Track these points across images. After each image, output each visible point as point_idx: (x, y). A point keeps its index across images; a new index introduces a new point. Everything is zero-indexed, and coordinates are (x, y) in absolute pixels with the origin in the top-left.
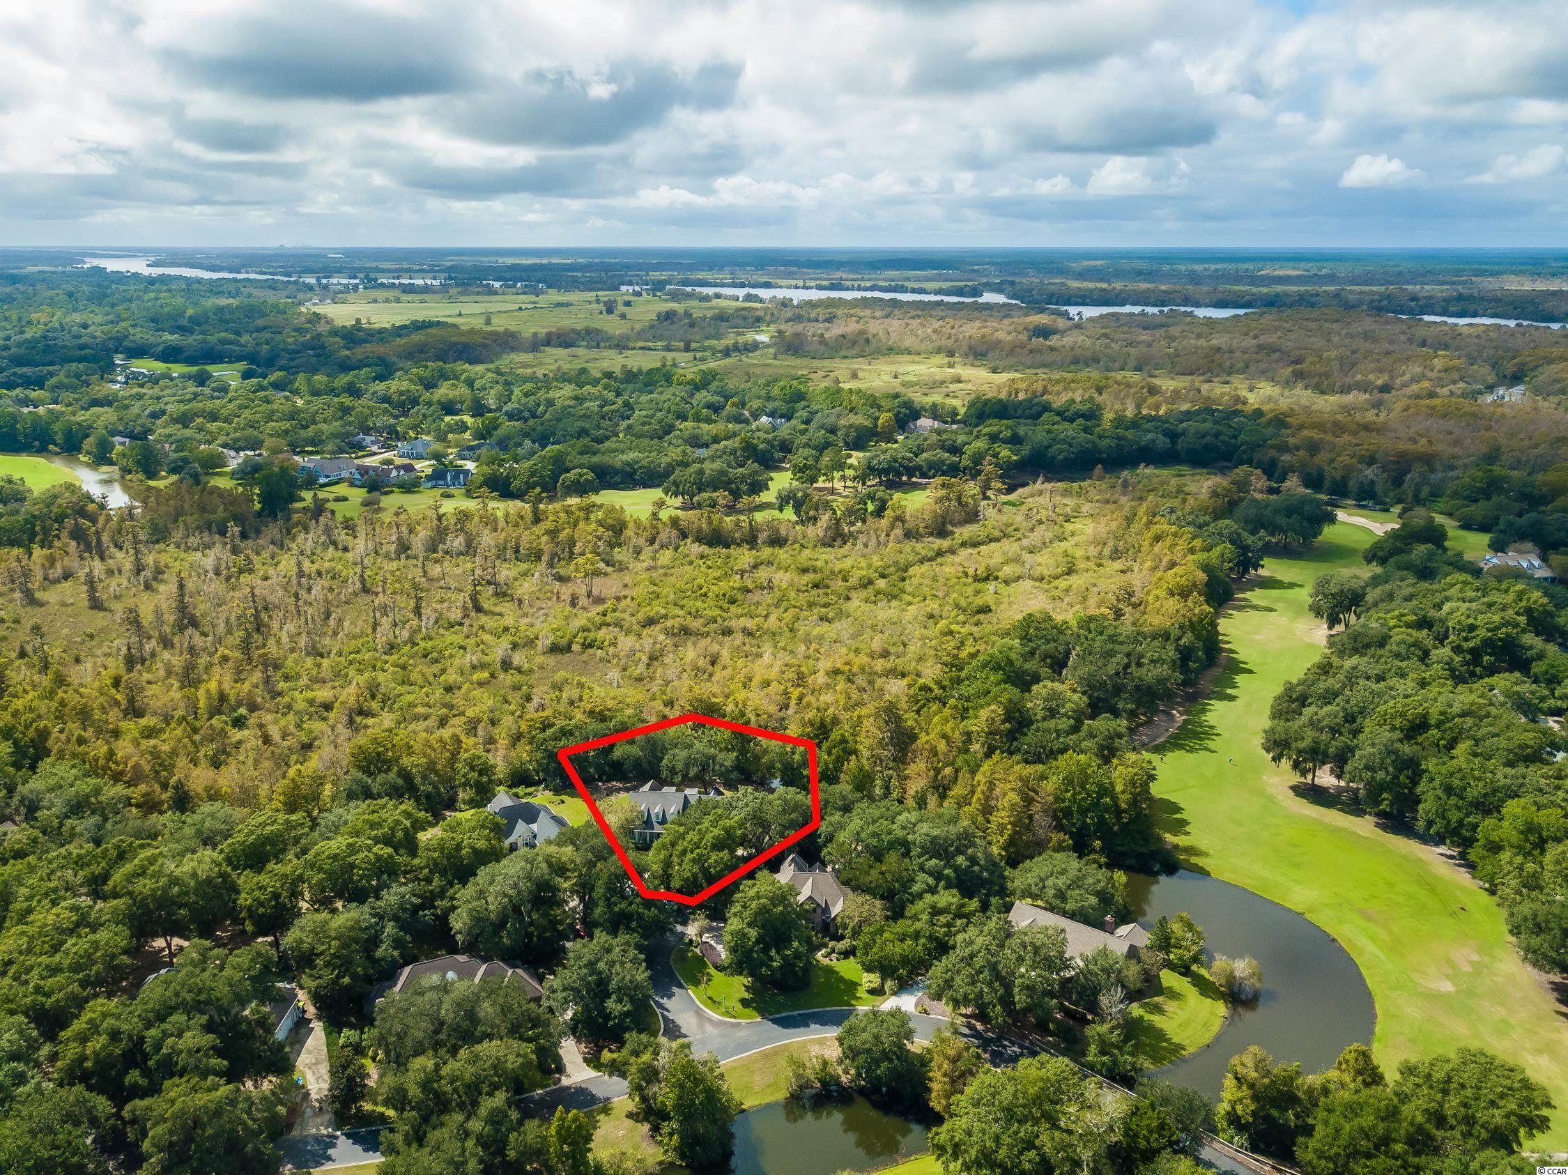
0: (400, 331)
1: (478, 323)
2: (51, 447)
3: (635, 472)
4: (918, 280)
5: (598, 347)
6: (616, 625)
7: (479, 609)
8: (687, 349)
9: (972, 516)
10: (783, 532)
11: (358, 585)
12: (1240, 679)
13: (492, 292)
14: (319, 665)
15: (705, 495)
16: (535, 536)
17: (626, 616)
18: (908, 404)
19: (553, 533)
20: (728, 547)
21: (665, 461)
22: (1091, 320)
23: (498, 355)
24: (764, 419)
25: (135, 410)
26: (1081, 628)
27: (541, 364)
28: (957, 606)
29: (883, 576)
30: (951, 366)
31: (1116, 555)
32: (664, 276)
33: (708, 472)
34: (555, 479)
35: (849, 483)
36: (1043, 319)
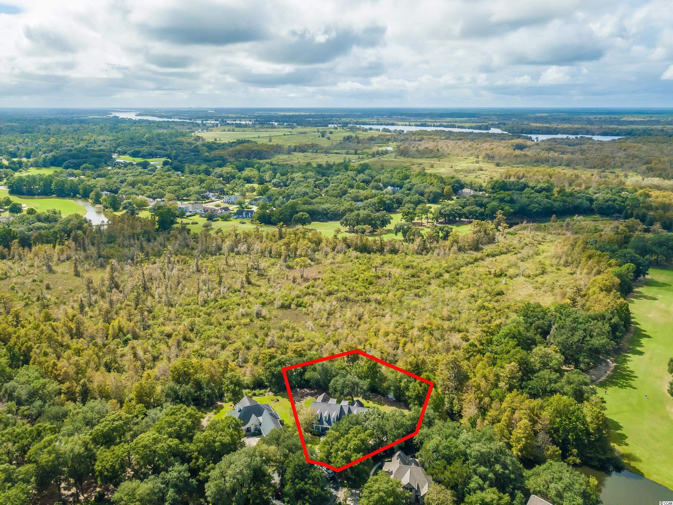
0: (231, 144)
1: (266, 141)
2: (78, 195)
3: (328, 213)
4: (461, 122)
5: (317, 152)
6: (313, 294)
7: (249, 283)
8: (356, 153)
9: (492, 240)
10: (397, 246)
11: (195, 268)
12: (643, 341)
13: (273, 127)
14: (169, 312)
15: (360, 227)
16: (279, 246)
17: (318, 290)
18: (458, 182)
19: (287, 244)
20: (369, 253)
21: (342, 208)
22: (543, 141)
23: (272, 156)
24: (389, 188)
25: (114, 179)
26: (556, 311)
27: (292, 160)
28: (486, 291)
29: (447, 272)
30: (477, 162)
31: (567, 264)
32: (348, 120)
33: (361, 215)
34: (291, 215)
35: (430, 221)
36: (520, 141)
